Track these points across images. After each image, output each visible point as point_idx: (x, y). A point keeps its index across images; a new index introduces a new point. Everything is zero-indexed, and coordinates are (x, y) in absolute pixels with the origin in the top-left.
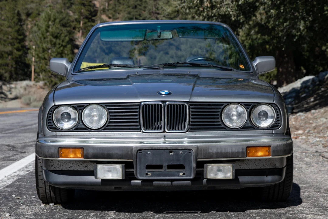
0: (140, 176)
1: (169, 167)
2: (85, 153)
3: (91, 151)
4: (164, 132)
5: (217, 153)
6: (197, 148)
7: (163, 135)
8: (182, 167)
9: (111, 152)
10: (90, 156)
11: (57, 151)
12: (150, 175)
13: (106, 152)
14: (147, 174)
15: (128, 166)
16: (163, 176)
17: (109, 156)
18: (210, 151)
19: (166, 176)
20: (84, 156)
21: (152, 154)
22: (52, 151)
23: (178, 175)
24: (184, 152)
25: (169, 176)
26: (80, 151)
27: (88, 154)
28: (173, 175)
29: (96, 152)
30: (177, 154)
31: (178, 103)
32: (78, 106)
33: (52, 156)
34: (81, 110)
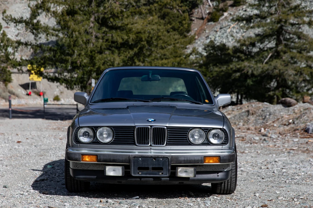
0: (134, 174)
1: (153, 168)
2: (98, 158)
3: (102, 158)
4: (151, 146)
5: (184, 160)
6: (172, 156)
8: (161, 169)
9: (115, 158)
10: (102, 160)
11: (80, 157)
12: (140, 173)
13: (112, 158)
14: (138, 173)
15: (127, 168)
17: (114, 161)
18: (180, 159)
19: (151, 175)
20: (98, 160)
21: (142, 160)
22: (77, 157)
23: (159, 174)
24: (163, 159)
25: (153, 175)
26: (95, 157)
27: (100, 159)
28: (156, 174)
29: (105, 158)
30: (158, 161)
31: (160, 127)
32: (95, 128)
33: (77, 160)
34: (96, 130)
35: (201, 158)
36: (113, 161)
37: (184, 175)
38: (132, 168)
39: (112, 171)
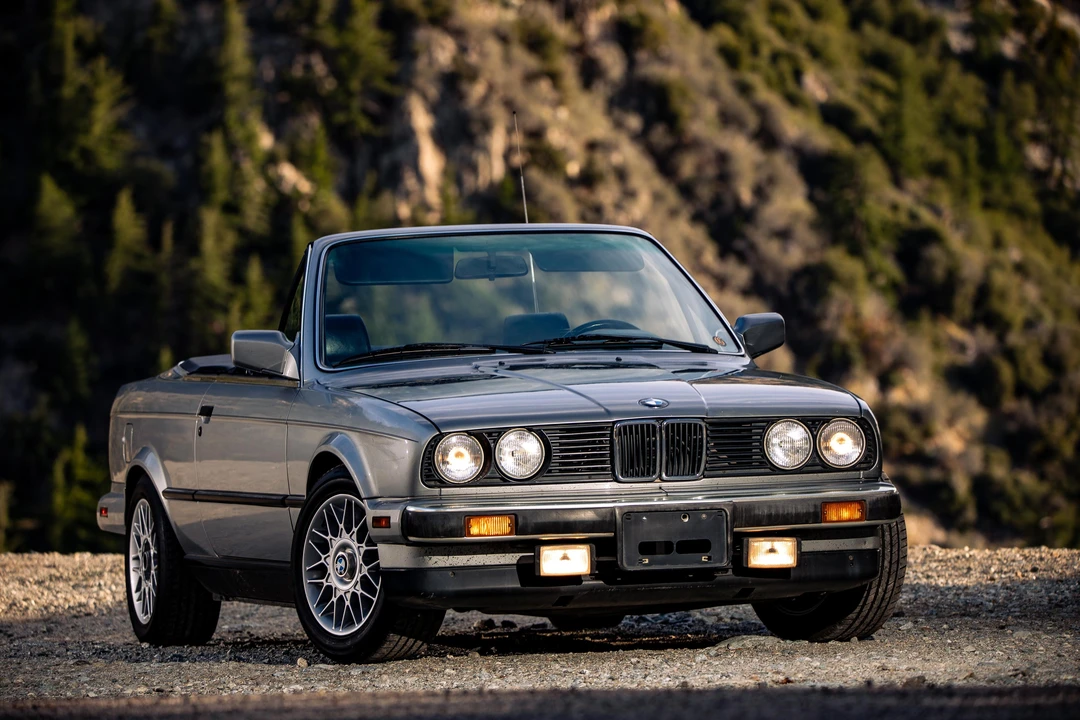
0: (629, 564)
1: (682, 544)
2: (521, 523)
3: (532, 521)
4: (660, 480)
5: (770, 516)
6: (735, 506)
7: (655, 486)
8: (706, 545)
9: (572, 520)
10: (530, 530)
11: (463, 523)
12: (647, 561)
13: (562, 521)
14: (641, 560)
15: (604, 550)
17: (568, 528)
18: (758, 512)
19: (677, 564)
20: (517, 528)
21: (651, 522)
22: (453, 523)
23: (699, 562)
24: (709, 515)
25: (683, 563)
26: (508, 520)
27: (527, 525)
28: (690, 562)
29: (540, 520)
30: (699, 520)
31: (687, 421)
32: (490, 434)
33: (451, 533)
34: (496, 441)
35: (815, 506)
36: (563, 530)
37: (766, 561)
38: (625, 545)
39: (566, 561)
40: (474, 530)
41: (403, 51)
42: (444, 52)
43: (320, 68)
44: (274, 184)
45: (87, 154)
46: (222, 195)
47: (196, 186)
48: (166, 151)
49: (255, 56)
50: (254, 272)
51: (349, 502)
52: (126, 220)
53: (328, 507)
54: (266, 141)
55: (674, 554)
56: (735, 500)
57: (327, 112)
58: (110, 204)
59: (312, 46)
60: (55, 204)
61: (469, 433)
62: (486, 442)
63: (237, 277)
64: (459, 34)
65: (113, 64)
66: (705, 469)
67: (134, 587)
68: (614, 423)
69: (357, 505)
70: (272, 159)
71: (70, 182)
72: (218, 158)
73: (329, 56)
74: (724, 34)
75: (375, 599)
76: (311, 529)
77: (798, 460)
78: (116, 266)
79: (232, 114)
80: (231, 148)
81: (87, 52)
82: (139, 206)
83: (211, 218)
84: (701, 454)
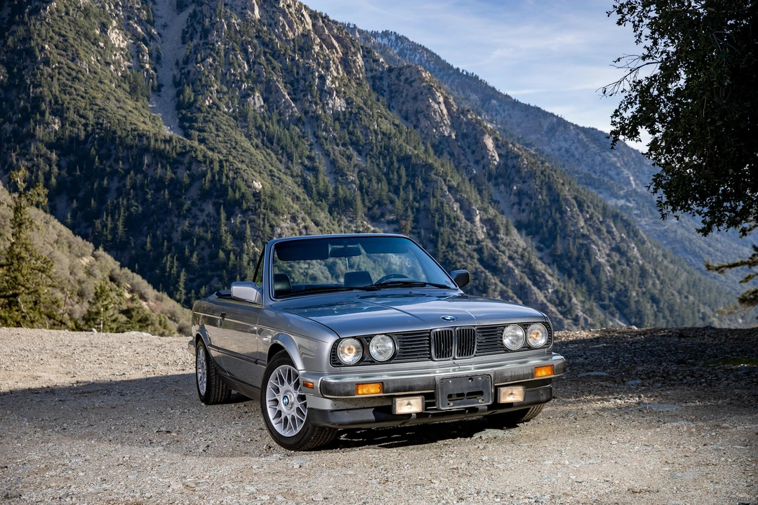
0: (443, 407)
1: (469, 394)
2: (385, 387)
3: (391, 386)
4: (454, 359)
5: (511, 376)
6: (495, 372)
7: (451, 362)
8: (481, 393)
9: (413, 384)
10: (390, 390)
11: (354, 388)
12: (452, 404)
13: (408, 385)
14: (449, 404)
15: (429, 399)
16: (464, 405)
17: (411, 389)
18: (506, 375)
19: (467, 404)
20: (383, 390)
21: (454, 383)
22: (349, 388)
23: (478, 403)
24: (482, 378)
25: (469, 404)
26: (378, 385)
27: (388, 388)
28: (474, 403)
29: (396, 385)
30: (477, 381)
31: (467, 328)
32: (366, 338)
33: (348, 394)
34: (369, 341)
35: (532, 370)
36: (407, 390)
37: (509, 399)
38: (440, 396)
39: (409, 406)
40: (360, 392)
41: (273, 230)
42: (279, 231)
43: (260, 233)
44: (254, 251)
45: (226, 247)
46: (246, 252)
47: (242, 251)
48: (238, 246)
49: (251, 232)
50: (251, 264)
51: (290, 371)
52: (232, 256)
53: (279, 371)
54: (253, 244)
55: (465, 400)
56: (495, 369)
57: (262, 239)
58: (230, 253)
59: (259, 230)
60: (222, 254)
61: (354, 337)
62: (364, 342)
63: (249, 264)
64: (281, 228)
65: (230, 233)
66: (476, 352)
67: (199, 379)
68: (431, 330)
69: (293, 371)
70: (253, 247)
71: (224, 250)
72: (246, 247)
73: (262, 232)
74: (320, 227)
75: (304, 420)
76: (271, 381)
77: (520, 345)
78: (231, 263)
79: (248, 240)
80: (247, 245)
81: (226, 232)
82: (234, 254)
83: (245, 256)
84: (474, 344)
